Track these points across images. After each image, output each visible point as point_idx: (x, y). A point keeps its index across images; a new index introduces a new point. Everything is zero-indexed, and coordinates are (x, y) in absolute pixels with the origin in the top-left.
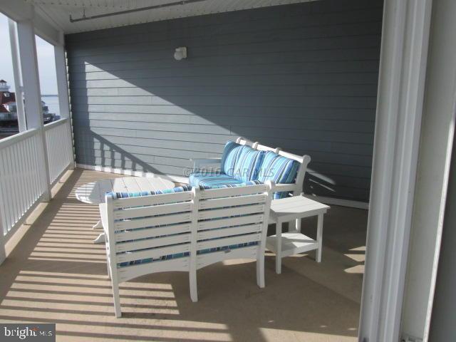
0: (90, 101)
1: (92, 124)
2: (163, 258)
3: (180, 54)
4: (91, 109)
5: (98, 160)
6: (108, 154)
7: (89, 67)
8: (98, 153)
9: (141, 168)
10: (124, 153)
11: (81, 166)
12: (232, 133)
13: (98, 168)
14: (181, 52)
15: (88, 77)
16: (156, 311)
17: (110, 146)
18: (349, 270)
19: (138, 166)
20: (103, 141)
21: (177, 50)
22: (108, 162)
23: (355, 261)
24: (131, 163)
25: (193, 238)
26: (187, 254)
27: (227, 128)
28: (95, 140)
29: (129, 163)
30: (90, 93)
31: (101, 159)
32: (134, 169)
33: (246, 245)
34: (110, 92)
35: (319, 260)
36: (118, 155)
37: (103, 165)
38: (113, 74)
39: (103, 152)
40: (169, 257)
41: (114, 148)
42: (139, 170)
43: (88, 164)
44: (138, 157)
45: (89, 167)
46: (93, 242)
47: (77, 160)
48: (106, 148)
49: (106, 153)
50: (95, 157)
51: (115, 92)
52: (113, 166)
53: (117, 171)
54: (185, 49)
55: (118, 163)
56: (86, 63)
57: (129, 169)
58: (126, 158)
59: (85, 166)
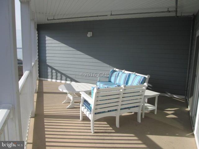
0: (47, 52)
1: (47, 61)
2: (108, 111)
3: (89, 34)
4: (47, 55)
5: (50, 76)
6: (54, 74)
7: (47, 38)
8: (49, 74)
9: (70, 80)
10: (62, 74)
11: (42, 79)
12: (110, 66)
13: (49, 80)
14: (90, 34)
15: (47, 42)
16: (106, 131)
17: (55, 71)
18: (167, 116)
19: (68, 79)
20: (52, 69)
21: (89, 33)
22: (54, 77)
23: (168, 114)
24: (65, 78)
25: (120, 104)
26: (116, 110)
27: (108, 64)
28: (49, 68)
29: (64, 78)
30: (47, 48)
31: (51, 76)
32: (66, 80)
33: (134, 107)
34: (57, 49)
35: (156, 113)
36: (59, 75)
37: (52, 78)
38: (59, 41)
39: (52, 73)
40: (110, 111)
41: (57, 71)
42: (69, 81)
43: (44, 78)
44: (68, 75)
45: (45, 79)
46: (67, 108)
47: (40, 76)
48: (54, 71)
49: (53, 73)
50: (48, 75)
51: (59, 48)
52: (56, 79)
53: (58, 81)
54: (91, 33)
55: (59, 77)
56: (46, 36)
57: (64, 80)
58: (63, 76)
59: (43, 79)
